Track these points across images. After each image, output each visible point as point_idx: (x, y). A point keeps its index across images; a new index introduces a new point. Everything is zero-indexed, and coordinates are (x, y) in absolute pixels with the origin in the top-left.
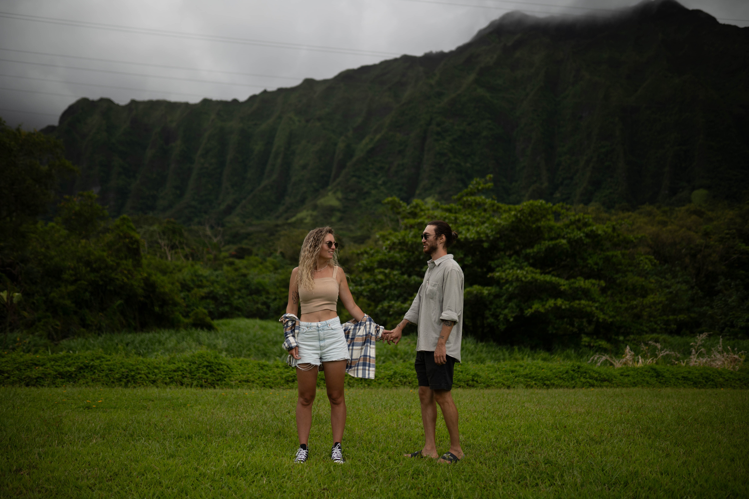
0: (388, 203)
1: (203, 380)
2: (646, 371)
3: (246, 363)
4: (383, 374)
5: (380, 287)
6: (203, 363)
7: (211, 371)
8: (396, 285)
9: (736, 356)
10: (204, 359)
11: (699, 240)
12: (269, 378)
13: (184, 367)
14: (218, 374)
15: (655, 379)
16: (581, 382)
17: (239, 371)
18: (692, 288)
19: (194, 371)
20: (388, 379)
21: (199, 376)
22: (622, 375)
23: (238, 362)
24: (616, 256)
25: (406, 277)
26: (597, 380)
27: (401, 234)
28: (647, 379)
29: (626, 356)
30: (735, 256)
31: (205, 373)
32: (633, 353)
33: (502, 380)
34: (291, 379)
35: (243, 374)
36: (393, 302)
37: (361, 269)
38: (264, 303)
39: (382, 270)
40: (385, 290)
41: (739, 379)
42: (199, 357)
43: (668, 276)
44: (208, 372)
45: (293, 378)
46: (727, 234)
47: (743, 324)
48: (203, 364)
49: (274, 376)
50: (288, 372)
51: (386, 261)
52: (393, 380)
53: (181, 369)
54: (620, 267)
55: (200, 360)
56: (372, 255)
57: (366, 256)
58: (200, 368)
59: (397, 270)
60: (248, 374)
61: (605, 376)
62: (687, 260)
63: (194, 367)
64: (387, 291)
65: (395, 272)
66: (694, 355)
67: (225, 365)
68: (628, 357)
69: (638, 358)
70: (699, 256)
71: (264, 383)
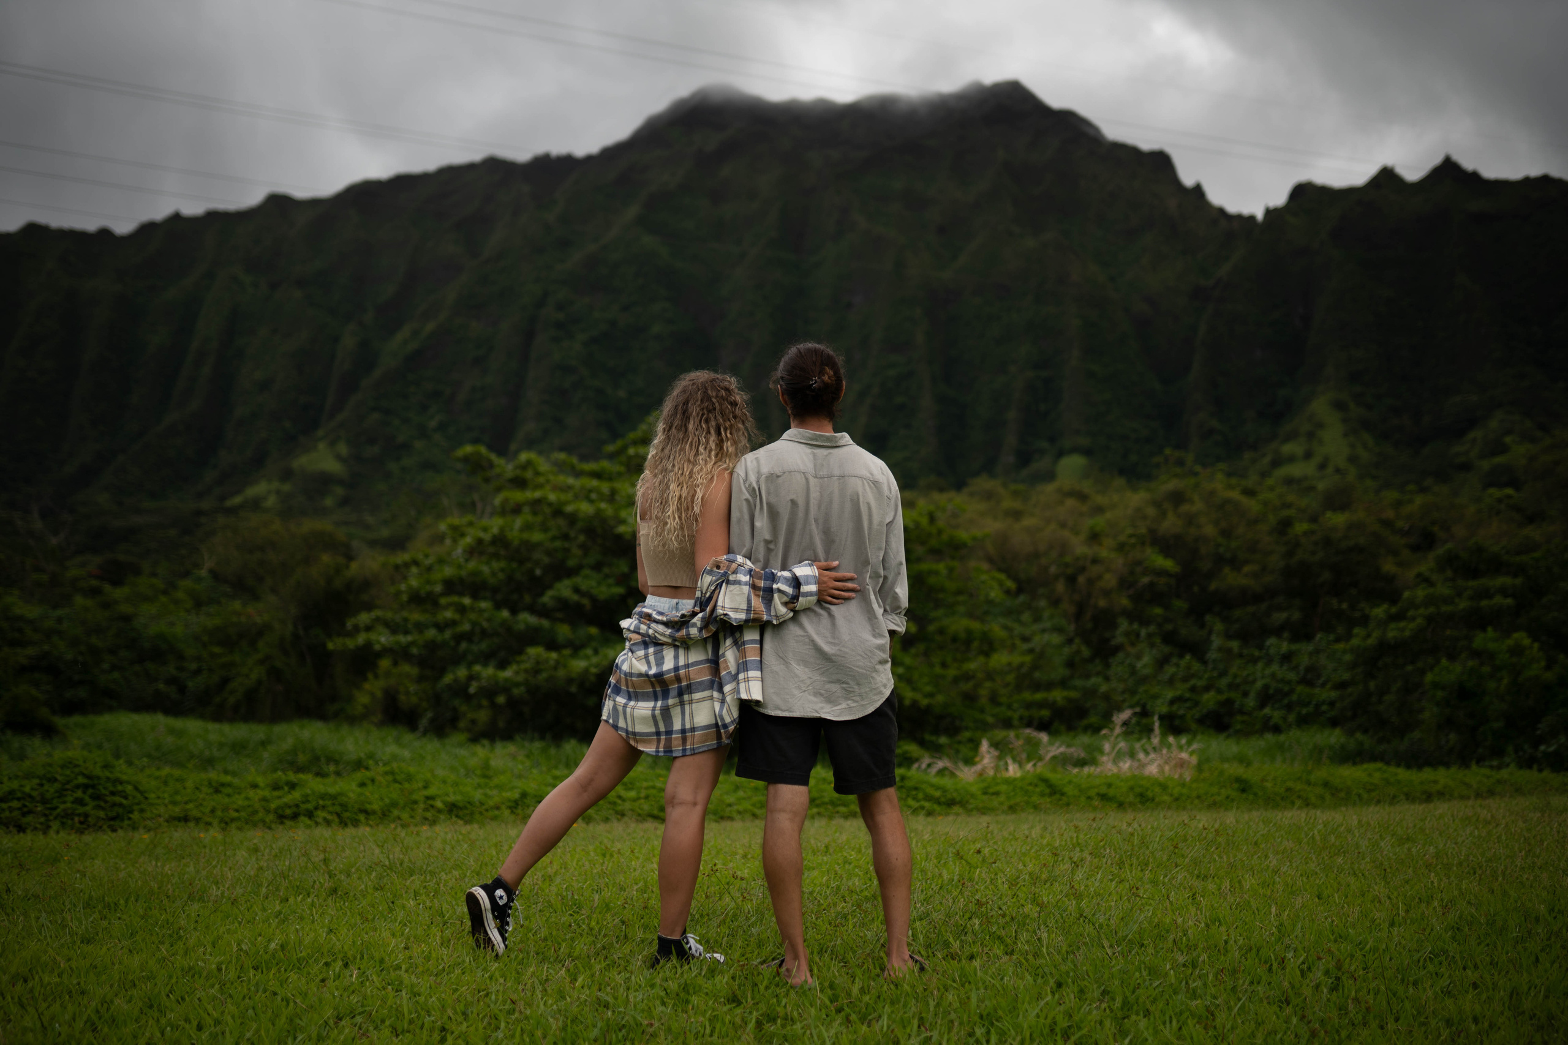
0: (466, 459)
1: (76, 819)
2: (1030, 784)
3: (177, 780)
4: (497, 799)
5: (448, 634)
6: (76, 779)
7: (96, 797)
8: (484, 633)
9: (1184, 755)
10: (77, 770)
11: (1080, 548)
12: (237, 811)
13: (27, 789)
14: (114, 805)
15: (1048, 800)
16: (909, 807)
17: (166, 795)
18: (1070, 641)
19: (53, 799)
20: (510, 807)
21: (64, 810)
22: (985, 793)
23: (157, 778)
24: (936, 573)
25: (505, 614)
26: (938, 802)
27: (495, 524)
28: (1035, 799)
29: (982, 758)
30: (1145, 580)
31: (80, 802)
32: (996, 753)
33: (750, 807)
34: (288, 812)
35: (174, 803)
36: (477, 668)
37: (405, 597)
38: (172, 681)
39: (455, 599)
40: (458, 643)
41: (1198, 797)
42: (63, 767)
43: (1026, 617)
44: (87, 799)
45: (295, 809)
46: (1131, 536)
47: (1164, 709)
48: (75, 782)
49: (249, 806)
50: (279, 797)
51: (461, 580)
52: (519, 811)
53: (19, 795)
54: (941, 596)
55: (68, 772)
56: (429, 569)
57: (414, 570)
58: (67, 790)
59: (485, 599)
60: (186, 803)
61: (955, 795)
62: (1060, 587)
63: (52, 790)
64: (464, 645)
65: (483, 604)
66: (1108, 754)
67: (129, 783)
68: (986, 761)
69: (1006, 764)
70: (1081, 579)
71: (226, 823)
